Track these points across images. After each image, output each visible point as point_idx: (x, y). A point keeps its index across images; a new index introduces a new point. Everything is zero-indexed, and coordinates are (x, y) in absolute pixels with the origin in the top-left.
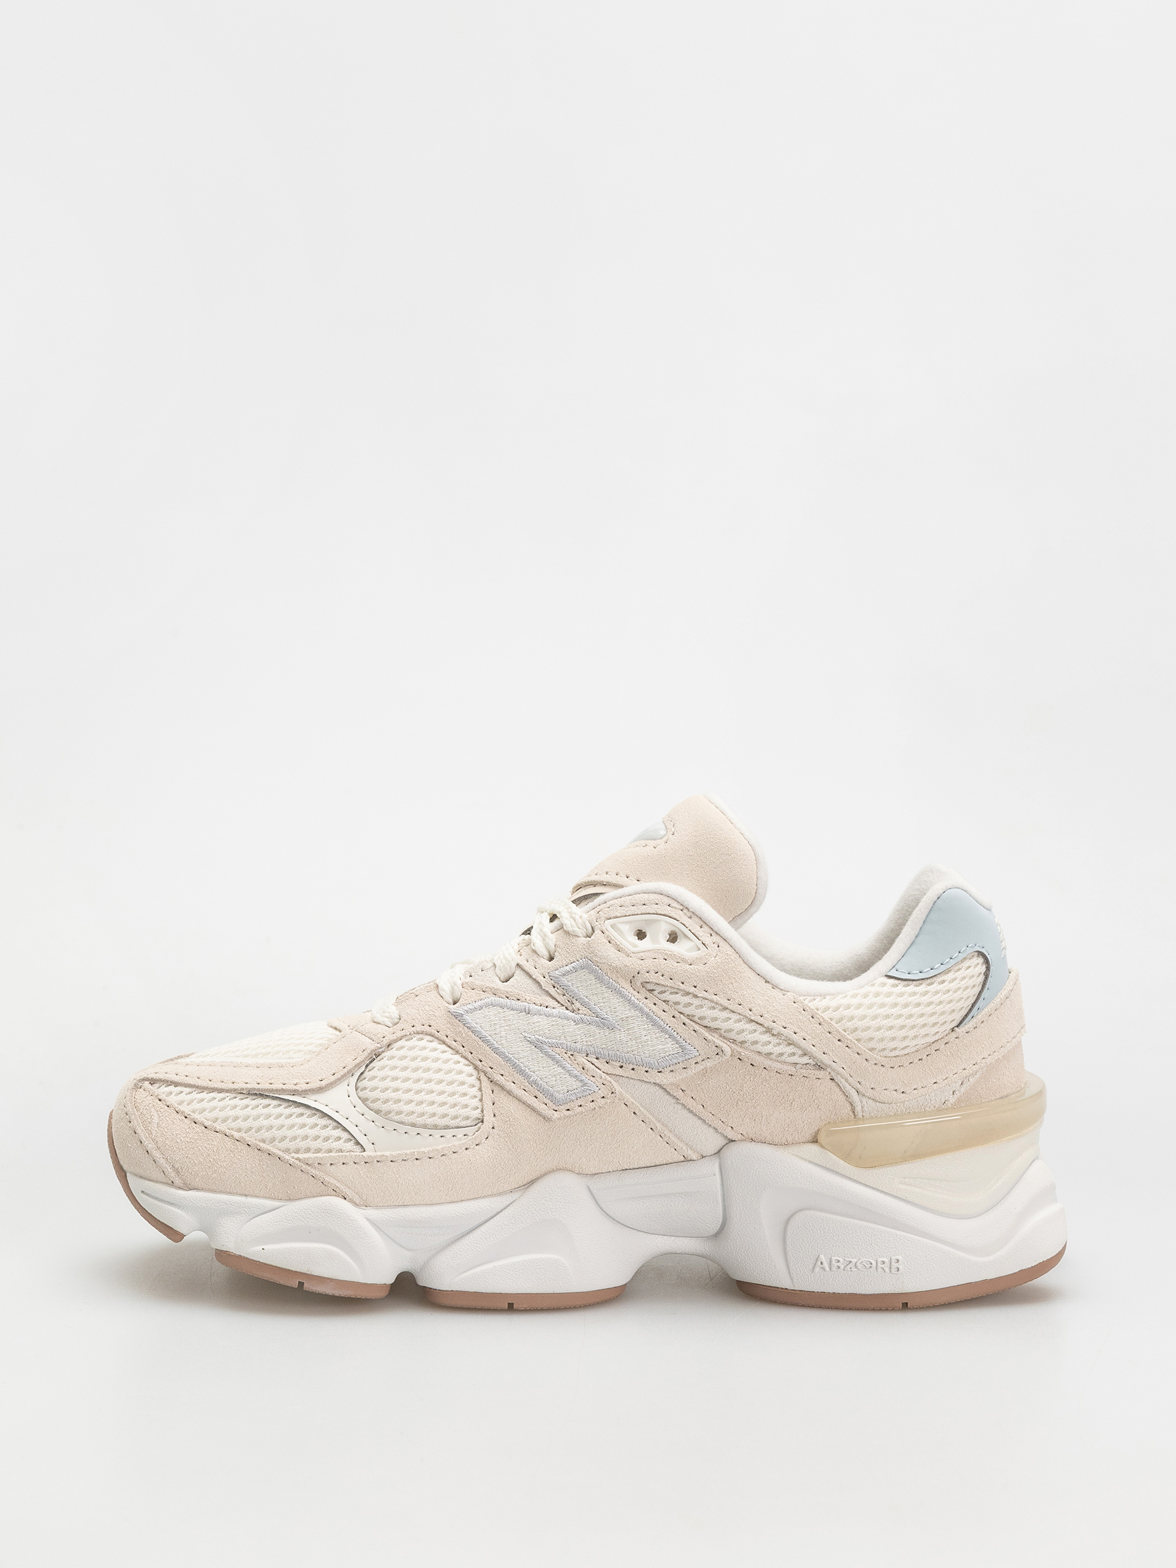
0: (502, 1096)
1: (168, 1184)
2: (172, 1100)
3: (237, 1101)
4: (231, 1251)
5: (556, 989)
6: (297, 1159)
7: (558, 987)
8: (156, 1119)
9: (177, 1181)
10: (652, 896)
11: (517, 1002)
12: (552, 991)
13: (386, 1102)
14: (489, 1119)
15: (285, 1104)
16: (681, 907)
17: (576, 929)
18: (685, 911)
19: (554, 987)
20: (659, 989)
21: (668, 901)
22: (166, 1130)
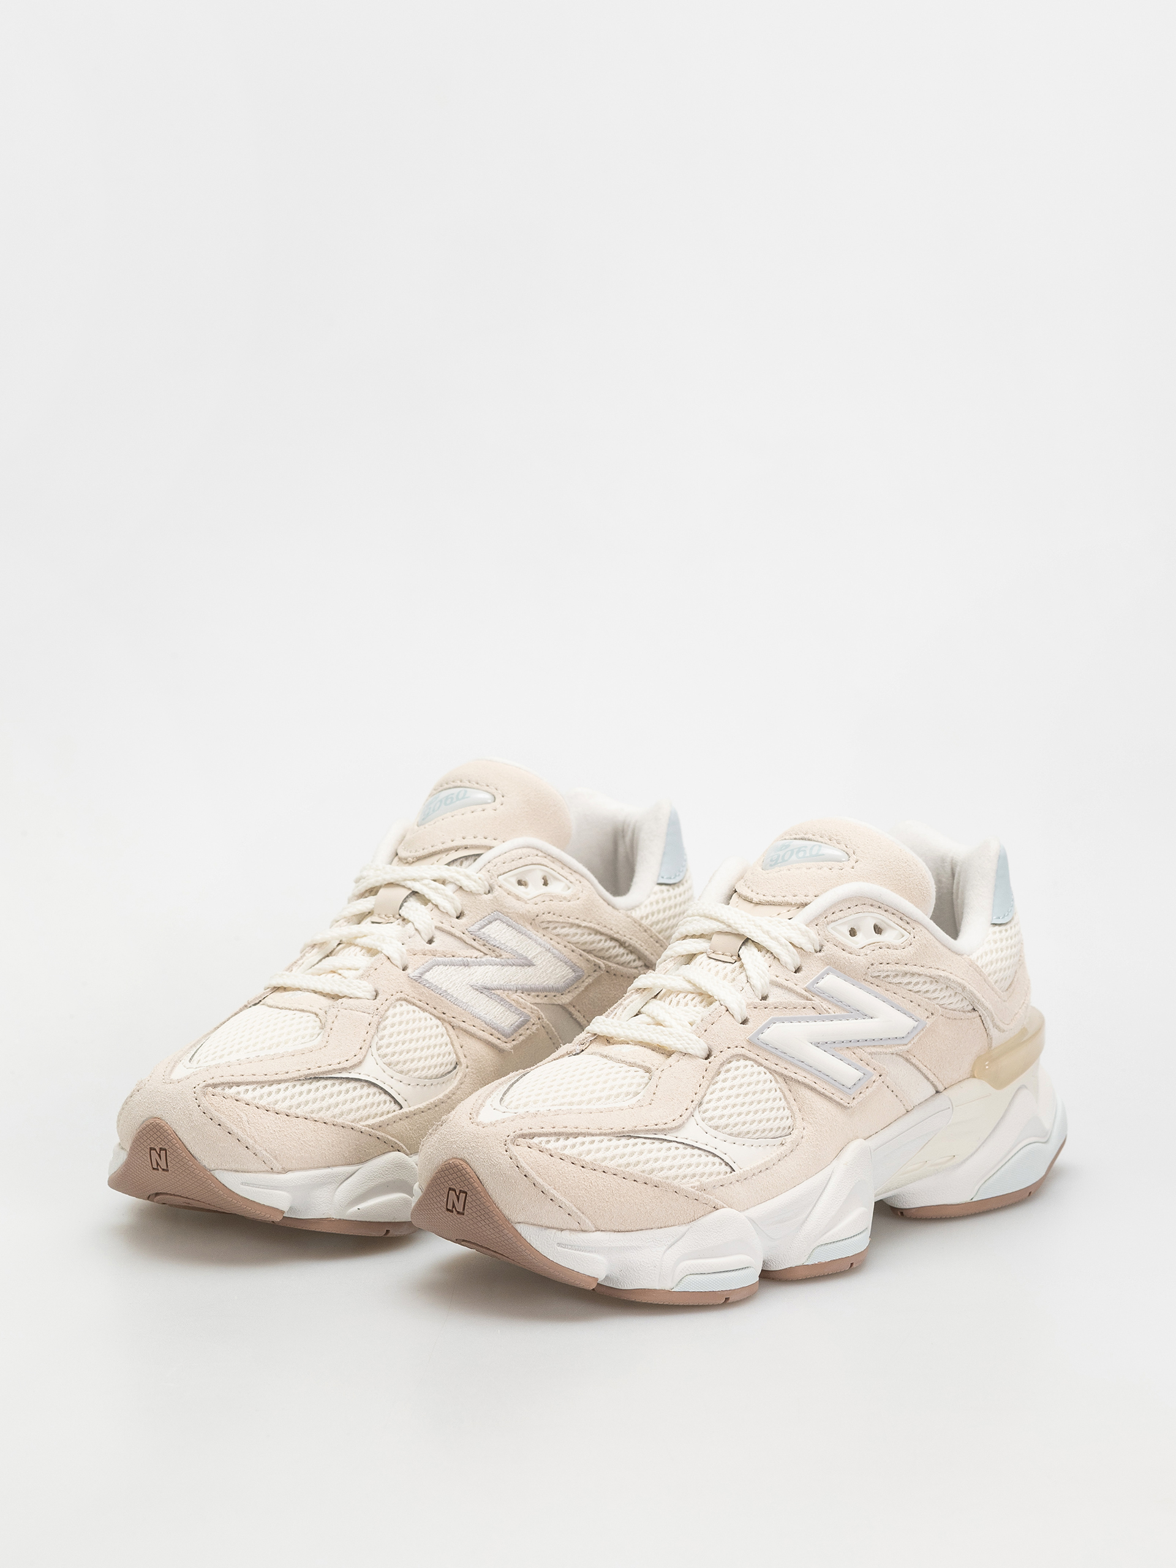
0: (468, 1039)
1: (267, 1172)
2: (248, 1097)
3: (298, 1088)
4: (332, 1217)
5: (477, 941)
6: (366, 1126)
7: (479, 939)
8: (245, 1118)
9: (277, 1166)
10: (525, 850)
11: (453, 958)
12: (475, 944)
13: (405, 1062)
14: (463, 1060)
15: (337, 1082)
16: (545, 855)
17: (479, 888)
18: (549, 858)
19: (475, 940)
20: (551, 926)
21: (536, 852)
22: (257, 1124)
